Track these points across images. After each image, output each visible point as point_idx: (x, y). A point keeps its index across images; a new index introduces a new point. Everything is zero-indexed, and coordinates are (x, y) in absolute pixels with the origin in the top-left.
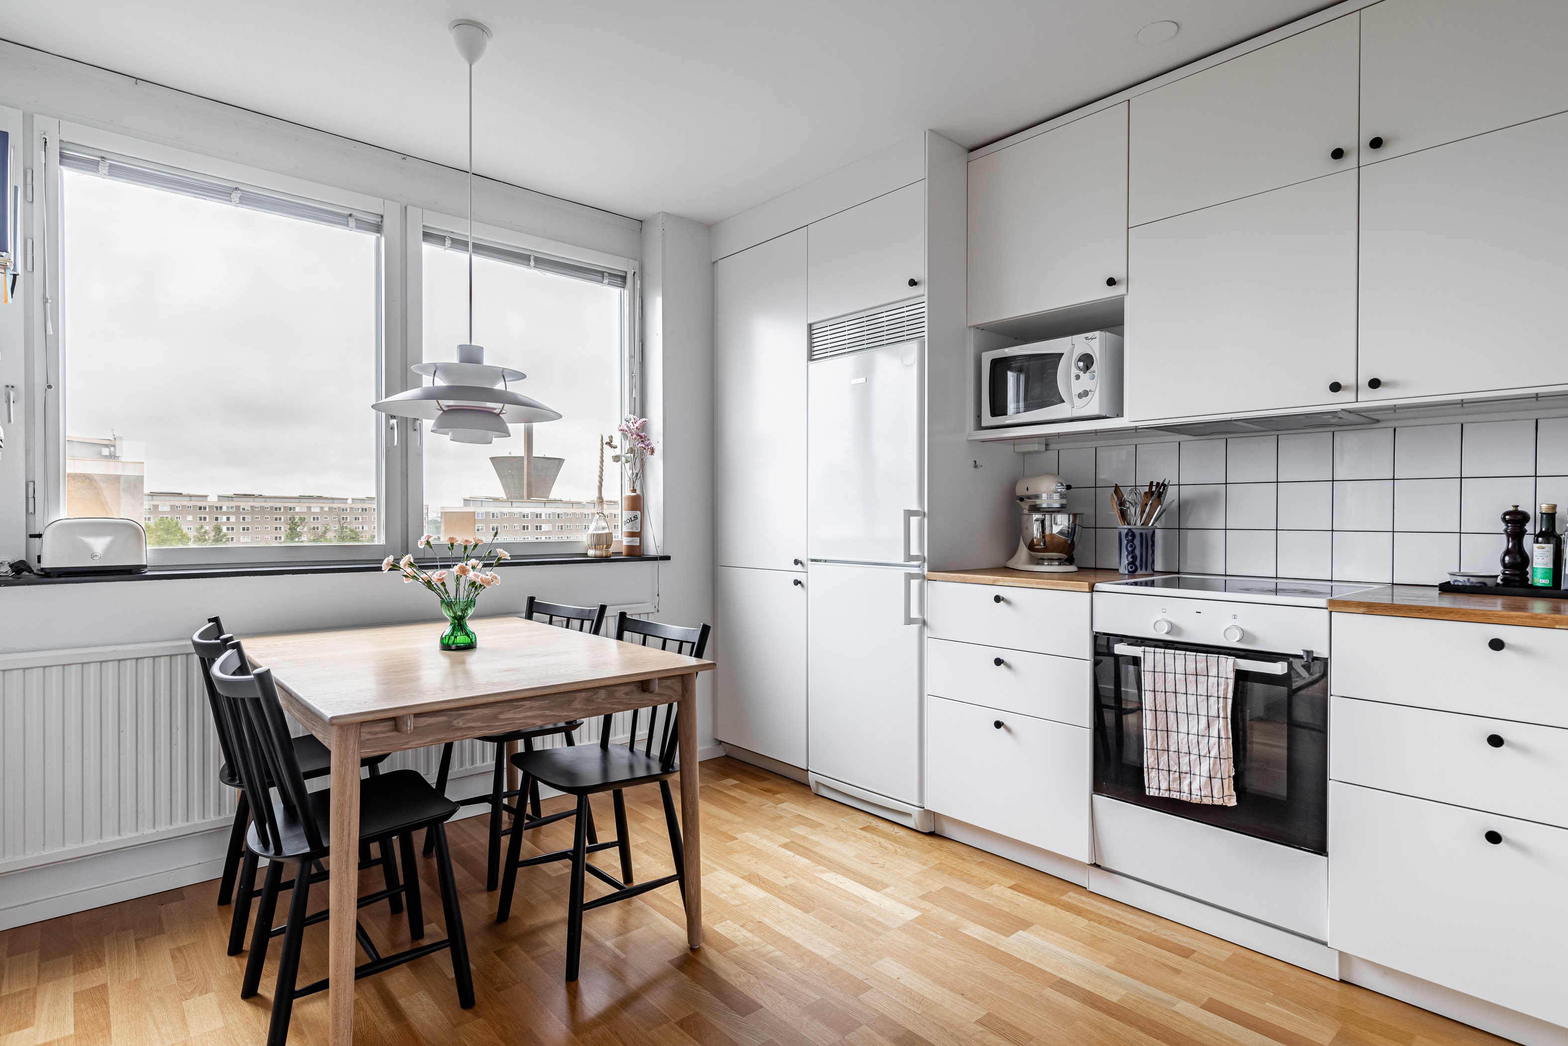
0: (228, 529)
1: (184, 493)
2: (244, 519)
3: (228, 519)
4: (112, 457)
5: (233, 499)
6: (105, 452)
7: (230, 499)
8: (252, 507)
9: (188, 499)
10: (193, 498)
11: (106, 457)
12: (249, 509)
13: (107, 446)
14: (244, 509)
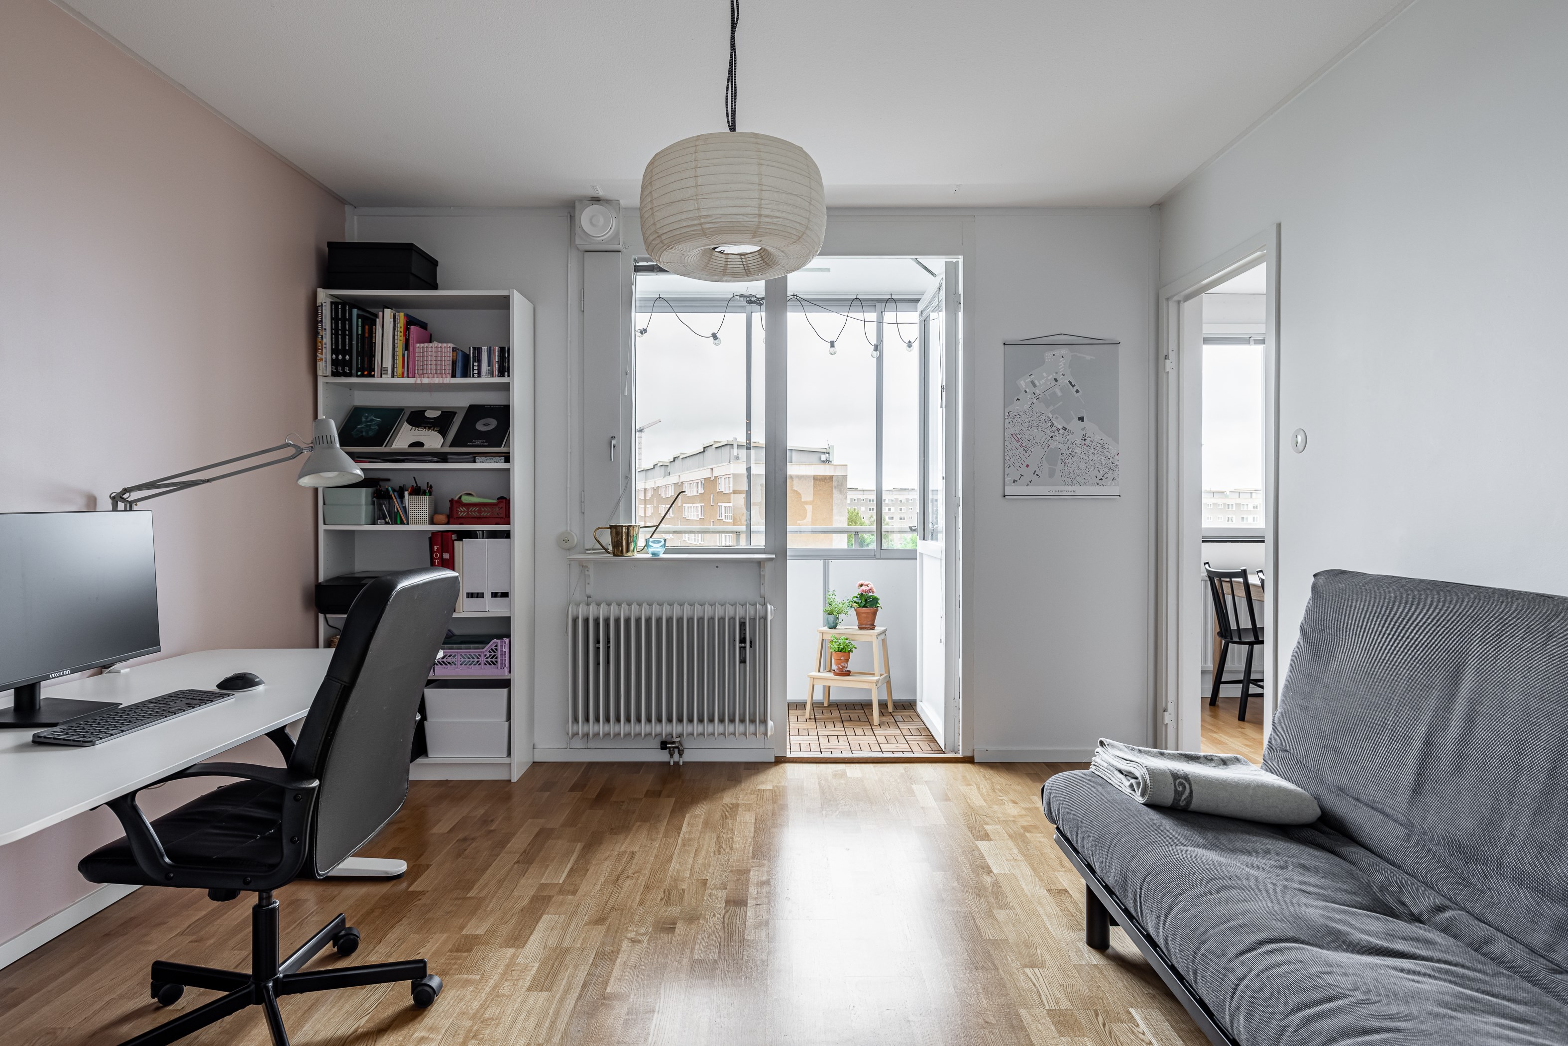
0: (889, 518)
1: (859, 488)
2: (901, 510)
3: (889, 509)
4: (826, 461)
5: (894, 492)
6: (823, 458)
7: (891, 492)
8: (907, 500)
9: (862, 492)
10: (865, 492)
11: (824, 462)
12: (905, 501)
13: (824, 453)
14: (901, 501)
